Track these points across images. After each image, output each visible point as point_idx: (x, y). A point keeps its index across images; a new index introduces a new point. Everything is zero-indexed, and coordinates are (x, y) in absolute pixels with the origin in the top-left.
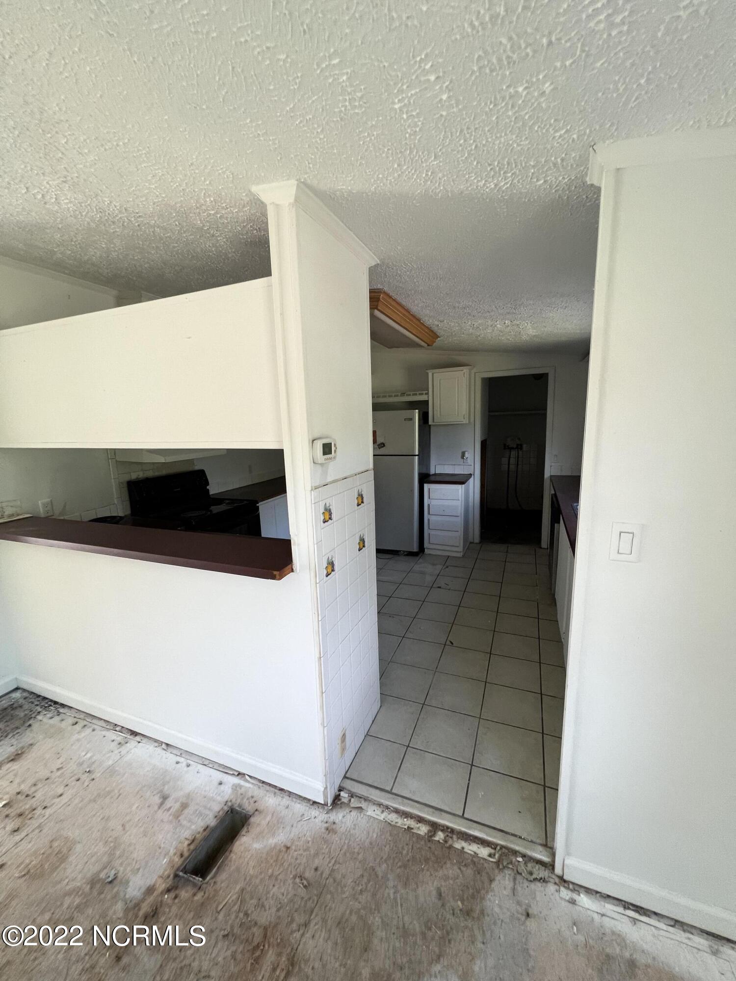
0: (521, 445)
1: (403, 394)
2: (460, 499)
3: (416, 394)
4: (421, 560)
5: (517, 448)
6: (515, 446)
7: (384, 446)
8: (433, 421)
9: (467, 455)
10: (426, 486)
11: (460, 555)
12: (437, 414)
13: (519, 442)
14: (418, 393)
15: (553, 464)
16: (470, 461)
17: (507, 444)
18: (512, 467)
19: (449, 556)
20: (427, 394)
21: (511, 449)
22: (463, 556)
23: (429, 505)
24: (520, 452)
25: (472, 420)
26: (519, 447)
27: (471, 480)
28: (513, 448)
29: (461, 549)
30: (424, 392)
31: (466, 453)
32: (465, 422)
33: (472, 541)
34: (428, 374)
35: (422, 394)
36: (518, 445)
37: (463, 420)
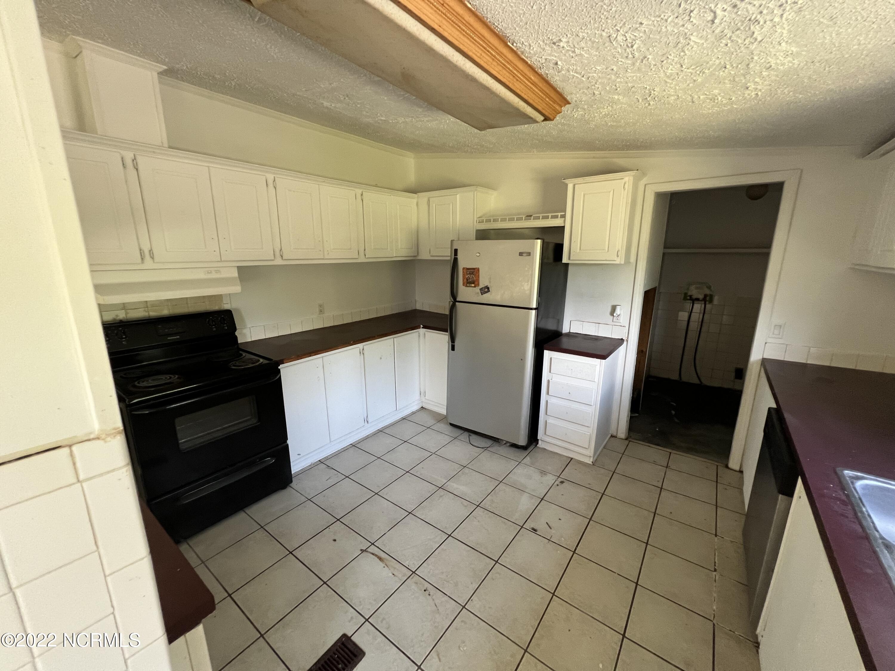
0: (711, 297)
1: (529, 217)
2: (596, 380)
3: (547, 217)
4: (528, 460)
5: (704, 300)
6: (701, 297)
7: (489, 291)
8: (569, 259)
9: (618, 311)
10: (547, 354)
11: (589, 461)
12: (576, 247)
13: (708, 292)
14: (550, 215)
15: (769, 340)
16: (623, 320)
17: (689, 293)
18: (694, 326)
19: (572, 459)
20: (564, 216)
21: (694, 300)
22: (594, 464)
23: (549, 381)
24: (708, 306)
25: (633, 259)
26: (708, 298)
27: (622, 349)
28: (698, 299)
29: (591, 452)
30: (559, 214)
31: (618, 308)
32: (618, 262)
33: (615, 434)
34: (566, 185)
35: (557, 217)
36: (706, 296)
37: (616, 258)
